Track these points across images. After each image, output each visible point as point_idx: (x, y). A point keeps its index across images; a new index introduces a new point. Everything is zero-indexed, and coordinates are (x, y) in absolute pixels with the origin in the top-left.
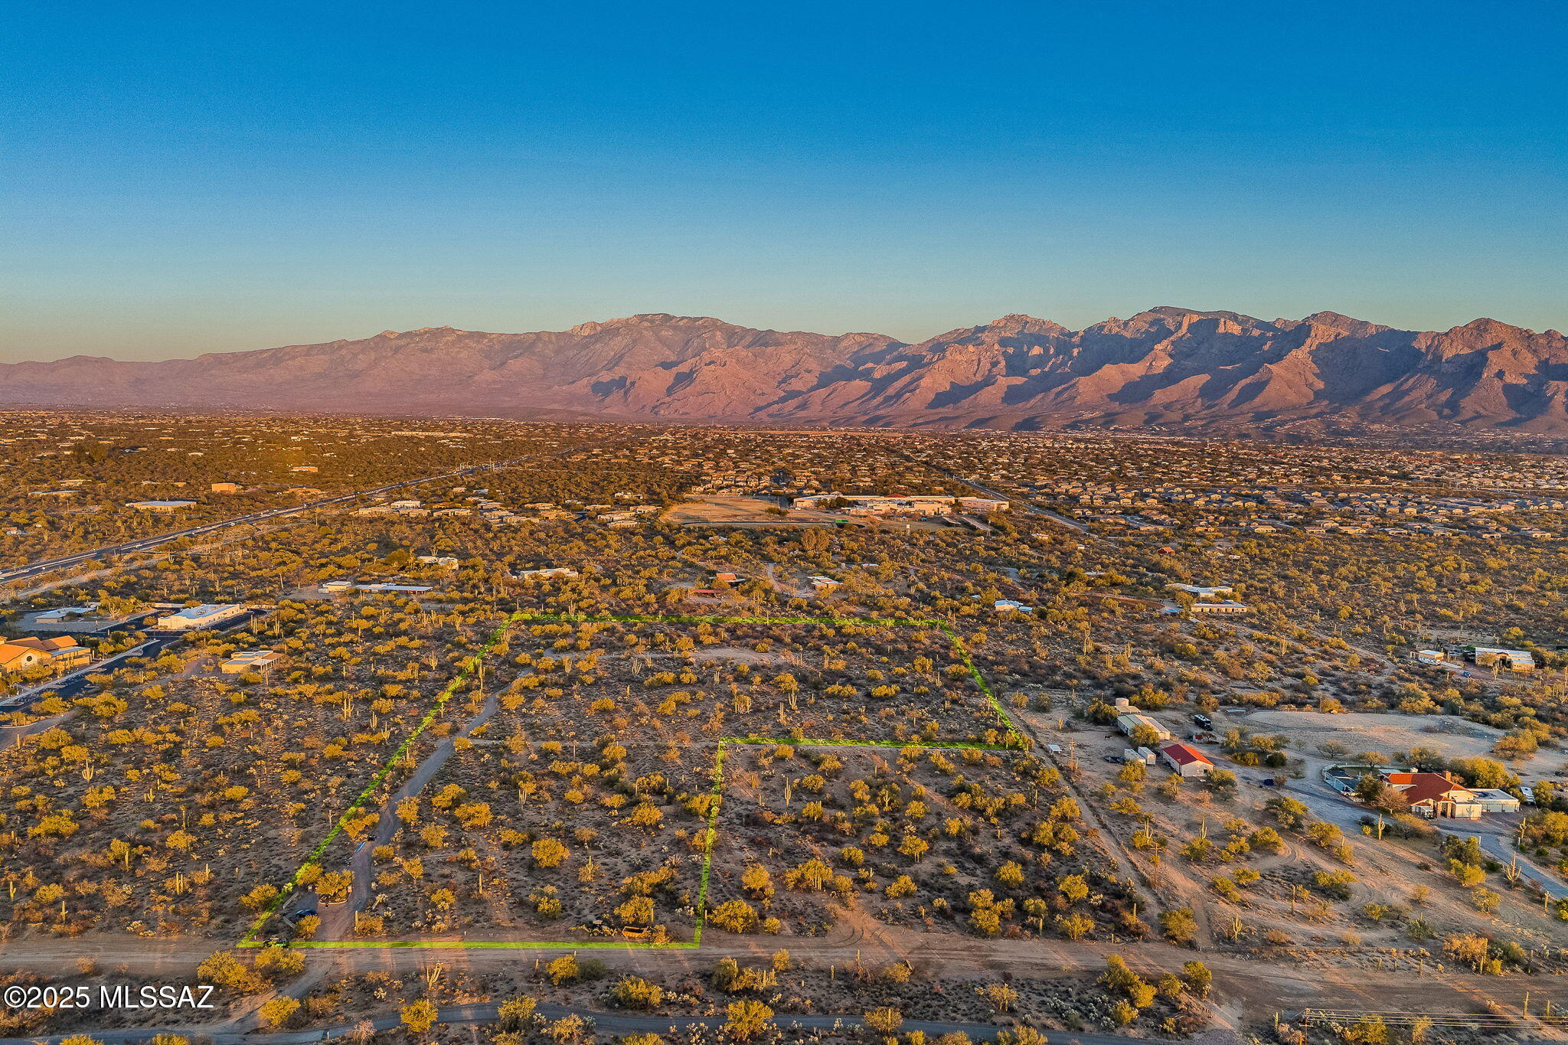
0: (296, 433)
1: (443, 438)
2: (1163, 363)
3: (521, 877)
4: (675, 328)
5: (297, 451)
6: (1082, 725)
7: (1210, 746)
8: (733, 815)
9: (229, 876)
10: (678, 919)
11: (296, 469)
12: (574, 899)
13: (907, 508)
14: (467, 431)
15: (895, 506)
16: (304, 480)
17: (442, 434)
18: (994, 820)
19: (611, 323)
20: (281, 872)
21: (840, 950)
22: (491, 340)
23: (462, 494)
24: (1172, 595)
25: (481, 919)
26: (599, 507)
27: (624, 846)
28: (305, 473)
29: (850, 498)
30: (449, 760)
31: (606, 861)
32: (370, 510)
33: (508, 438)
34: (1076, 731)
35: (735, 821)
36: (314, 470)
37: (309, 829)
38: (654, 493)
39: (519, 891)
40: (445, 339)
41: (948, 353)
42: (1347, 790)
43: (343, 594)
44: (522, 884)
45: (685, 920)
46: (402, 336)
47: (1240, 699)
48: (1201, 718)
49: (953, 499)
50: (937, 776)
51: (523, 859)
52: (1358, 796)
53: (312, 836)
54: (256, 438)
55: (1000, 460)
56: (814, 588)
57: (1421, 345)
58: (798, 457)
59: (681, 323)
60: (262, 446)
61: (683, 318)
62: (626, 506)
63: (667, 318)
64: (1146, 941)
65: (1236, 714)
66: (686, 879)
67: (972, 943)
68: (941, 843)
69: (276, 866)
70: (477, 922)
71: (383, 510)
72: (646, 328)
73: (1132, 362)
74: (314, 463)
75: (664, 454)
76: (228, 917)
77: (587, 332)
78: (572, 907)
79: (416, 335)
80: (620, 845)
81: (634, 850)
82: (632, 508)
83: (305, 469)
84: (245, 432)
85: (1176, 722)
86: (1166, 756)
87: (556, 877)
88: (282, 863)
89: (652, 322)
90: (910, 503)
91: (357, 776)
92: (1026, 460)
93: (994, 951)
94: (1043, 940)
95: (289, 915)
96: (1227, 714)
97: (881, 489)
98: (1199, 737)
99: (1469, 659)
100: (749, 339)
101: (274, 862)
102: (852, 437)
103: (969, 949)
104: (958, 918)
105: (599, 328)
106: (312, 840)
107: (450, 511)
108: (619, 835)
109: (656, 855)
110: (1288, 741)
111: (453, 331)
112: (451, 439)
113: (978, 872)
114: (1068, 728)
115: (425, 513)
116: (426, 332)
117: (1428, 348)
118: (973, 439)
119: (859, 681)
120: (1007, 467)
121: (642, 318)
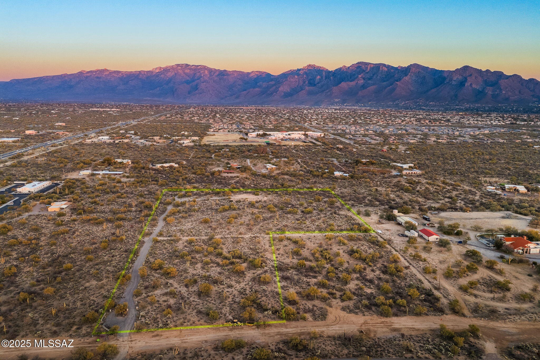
0: (53, 110)
1: (110, 111)
2: (361, 82)
3: (196, 300)
4: (190, 69)
5: (55, 117)
6: (384, 221)
7: (433, 228)
8: (270, 266)
9: (74, 306)
10: (266, 316)
11: (57, 124)
12: (221, 309)
13: (289, 136)
14: (118, 108)
15: (285, 136)
16: (61, 128)
17: (109, 109)
18: (370, 264)
19: (167, 67)
20: (96, 303)
21: (334, 326)
22: (122, 74)
23: (124, 133)
24: (395, 168)
25: (186, 321)
26: (177, 138)
27: (233, 283)
28: (61, 126)
29: (268, 133)
30: (152, 247)
31: (228, 290)
32: (90, 140)
33: (134, 111)
34: (383, 223)
35: (272, 269)
36: (64, 124)
37: (102, 282)
38: (195, 132)
39: (197, 306)
40: (105, 74)
41: (288, 79)
42: (489, 244)
43: (88, 176)
44: (198, 303)
45: (268, 316)
46: (88, 72)
47: (434, 208)
48: (425, 216)
49: (303, 133)
50: (341, 245)
51: (195, 291)
52: (494, 247)
53: (105, 285)
54: (38, 112)
55: (313, 117)
56: (267, 169)
57: (446, 75)
58: (242, 117)
59: (192, 67)
60: (41, 114)
61: (193, 65)
62: (187, 137)
63: (187, 65)
64: (447, 315)
65: (435, 214)
66: (262, 297)
67: (383, 320)
68: (353, 275)
69: (93, 300)
70: (185, 322)
71: (95, 140)
72: (179, 69)
73: (351, 81)
74: (63, 122)
75: (194, 116)
76: (78, 327)
77: (158, 71)
78: (221, 313)
79: (94, 72)
80: (232, 283)
81: (237, 284)
82: (189, 138)
83: (60, 124)
84: (33, 109)
85: (417, 218)
86: (421, 233)
87: (210, 299)
88: (95, 299)
89: (182, 67)
90: (289, 135)
91: (117, 256)
92: (322, 117)
93: (393, 323)
94: (409, 317)
95: (104, 324)
96: (432, 214)
97: (276, 129)
98: (428, 225)
99: (503, 189)
100: (217, 73)
101: (91, 298)
102: (259, 109)
103: (382, 322)
104: (373, 308)
105: (162, 69)
106: (105, 287)
107: (121, 140)
108: (229, 278)
109: (247, 286)
110: (459, 225)
111: (108, 70)
112: (113, 111)
113: (372, 287)
114: (379, 222)
115: (112, 141)
116: (98, 71)
117: (448, 76)
118: (301, 110)
119: (297, 206)
120: (317, 120)
121: (178, 65)
